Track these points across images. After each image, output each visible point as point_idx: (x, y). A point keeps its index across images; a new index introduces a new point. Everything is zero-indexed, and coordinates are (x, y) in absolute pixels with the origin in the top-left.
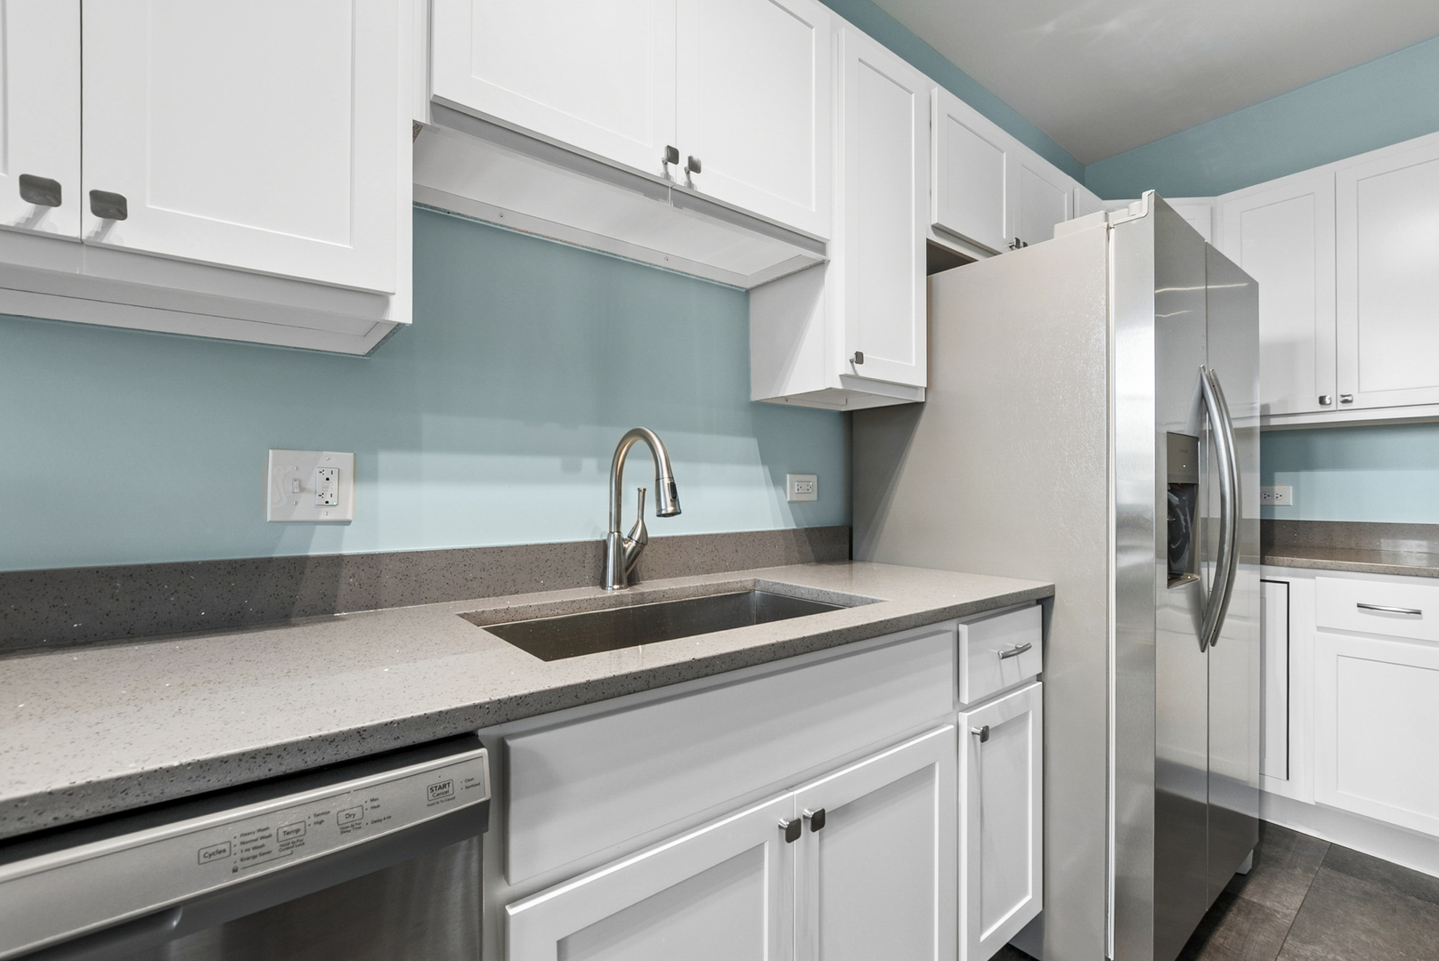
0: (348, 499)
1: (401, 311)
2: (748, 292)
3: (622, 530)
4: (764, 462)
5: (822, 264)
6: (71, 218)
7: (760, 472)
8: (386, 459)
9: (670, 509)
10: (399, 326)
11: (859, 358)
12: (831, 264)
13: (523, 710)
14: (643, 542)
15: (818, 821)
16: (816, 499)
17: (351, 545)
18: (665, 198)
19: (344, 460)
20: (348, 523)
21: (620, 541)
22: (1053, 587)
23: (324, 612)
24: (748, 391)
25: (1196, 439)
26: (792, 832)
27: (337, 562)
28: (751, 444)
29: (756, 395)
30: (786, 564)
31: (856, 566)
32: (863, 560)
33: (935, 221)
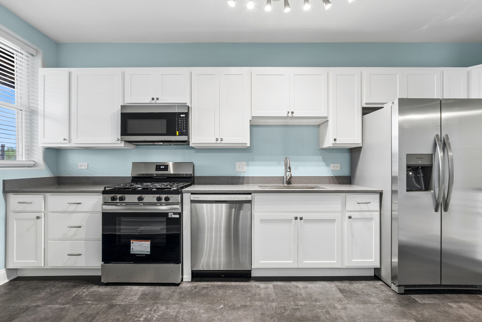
0: (245, 169)
1: (248, 145)
2: (319, 126)
3: (287, 174)
4: (324, 161)
5: (328, 121)
6: (219, 141)
7: (323, 163)
8: (250, 163)
9: (289, 171)
10: (248, 147)
11: (335, 140)
12: (329, 121)
13: (256, 192)
14: (291, 177)
15: (301, 219)
16: (340, 169)
17: (246, 175)
18: (288, 119)
19: (244, 163)
20: (245, 172)
21: (286, 176)
22: (382, 191)
23: (242, 184)
24: (319, 146)
25: (432, 154)
26: (296, 218)
27: (244, 177)
28: (321, 157)
29: (321, 147)
30: (329, 184)
31: (352, 185)
32: (353, 184)
33: (365, 102)
